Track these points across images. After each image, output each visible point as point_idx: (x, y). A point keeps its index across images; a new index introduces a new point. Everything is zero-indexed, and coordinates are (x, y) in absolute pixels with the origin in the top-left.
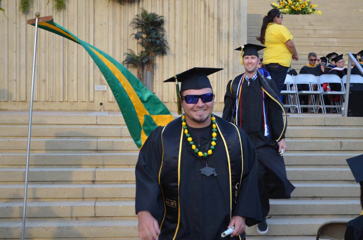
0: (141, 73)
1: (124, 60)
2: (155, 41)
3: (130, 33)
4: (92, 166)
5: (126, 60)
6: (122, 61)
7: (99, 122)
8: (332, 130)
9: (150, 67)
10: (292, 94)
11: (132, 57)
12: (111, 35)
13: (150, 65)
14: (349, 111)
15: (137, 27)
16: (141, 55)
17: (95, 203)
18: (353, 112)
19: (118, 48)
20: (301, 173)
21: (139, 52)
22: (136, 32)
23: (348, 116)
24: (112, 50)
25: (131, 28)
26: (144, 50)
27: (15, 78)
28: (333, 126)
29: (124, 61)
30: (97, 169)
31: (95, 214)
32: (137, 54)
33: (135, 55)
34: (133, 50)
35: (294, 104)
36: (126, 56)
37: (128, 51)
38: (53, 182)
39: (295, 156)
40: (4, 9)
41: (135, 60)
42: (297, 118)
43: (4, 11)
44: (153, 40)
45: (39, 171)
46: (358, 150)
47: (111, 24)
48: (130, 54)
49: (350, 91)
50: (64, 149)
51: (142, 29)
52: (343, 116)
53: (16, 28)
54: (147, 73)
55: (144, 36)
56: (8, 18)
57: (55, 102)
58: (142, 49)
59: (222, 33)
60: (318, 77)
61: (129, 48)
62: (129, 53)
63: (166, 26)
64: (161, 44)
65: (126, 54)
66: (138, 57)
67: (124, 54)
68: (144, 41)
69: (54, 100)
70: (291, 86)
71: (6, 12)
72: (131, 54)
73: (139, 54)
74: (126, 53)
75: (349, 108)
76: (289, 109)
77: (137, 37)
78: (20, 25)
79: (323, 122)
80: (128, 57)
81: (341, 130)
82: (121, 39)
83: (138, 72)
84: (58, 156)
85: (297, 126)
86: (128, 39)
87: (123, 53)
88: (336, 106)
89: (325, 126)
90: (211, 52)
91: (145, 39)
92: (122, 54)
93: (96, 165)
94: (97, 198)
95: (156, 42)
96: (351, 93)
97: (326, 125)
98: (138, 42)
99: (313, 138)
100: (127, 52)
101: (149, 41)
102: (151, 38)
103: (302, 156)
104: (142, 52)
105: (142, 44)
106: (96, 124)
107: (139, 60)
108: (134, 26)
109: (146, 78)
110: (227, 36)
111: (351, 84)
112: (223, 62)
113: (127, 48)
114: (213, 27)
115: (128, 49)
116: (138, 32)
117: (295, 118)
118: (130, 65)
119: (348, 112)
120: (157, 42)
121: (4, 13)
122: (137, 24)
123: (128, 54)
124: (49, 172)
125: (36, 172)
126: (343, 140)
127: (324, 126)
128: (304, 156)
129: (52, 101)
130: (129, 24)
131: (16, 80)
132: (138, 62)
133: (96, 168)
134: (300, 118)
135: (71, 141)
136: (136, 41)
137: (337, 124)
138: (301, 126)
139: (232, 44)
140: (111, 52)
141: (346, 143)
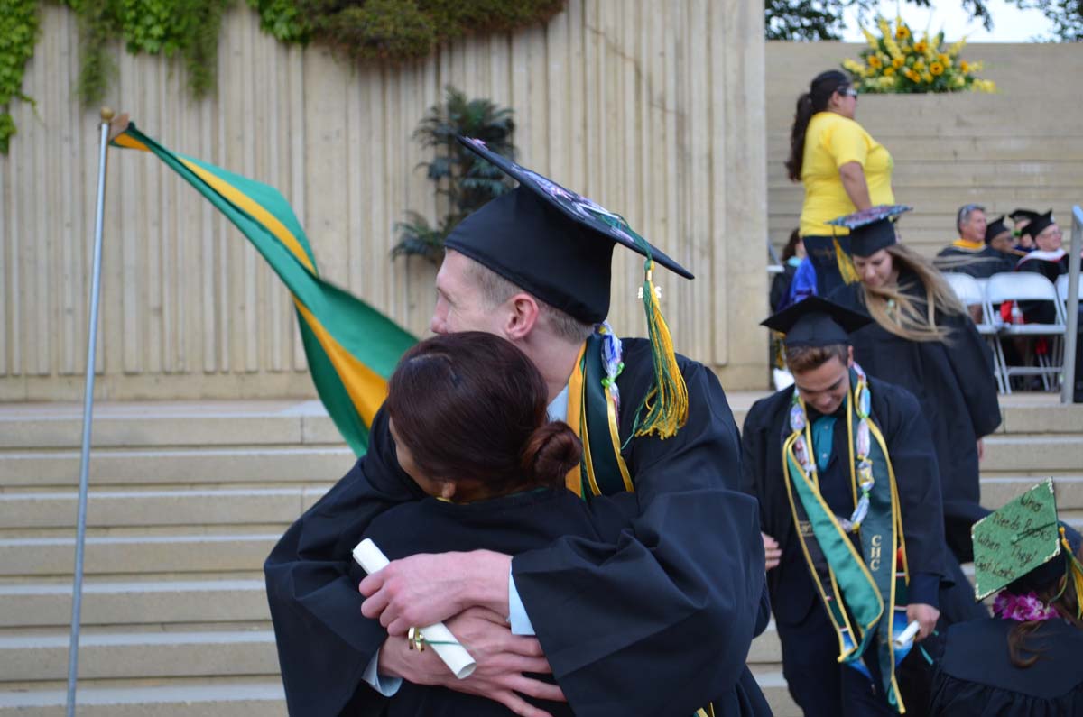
1: (397, 244)
2: (487, 186)
3: (413, 163)
5: (402, 245)
6: (391, 247)
7: (310, 436)
8: (1027, 445)
11: (417, 233)
12: (355, 169)
14: (1079, 387)
15: (435, 144)
16: (446, 228)
19: (377, 209)
21: (441, 219)
22: (430, 155)
23: (1077, 400)
24: (360, 212)
25: (414, 147)
26: (457, 211)
27: (68, 304)
28: (1029, 433)
29: (396, 248)
32: (433, 226)
33: (425, 227)
34: (421, 212)
36: (401, 231)
37: (407, 218)
40: (36, 98)
41: (430, 244)
43: (33, 102)
44: (482, 182)
45: (120, 594)
47: (355, 133)
48: (413, 225)
50: (199, 521)
51: (450, 149)
52: (1063, 401)
53: (73, 154)
55: (456, 171)
56: (45, 126)
57: (189, 374)
58: (450, 210)
59: (690, 155)
60: (982, 283)
61: (410, 209)
62: (409, 223)
63: (519, 140)
65: (400, 227)
66: (437, 234)
67: (397, 226)
68: (456, 185)
69: (188, 369)
71: (40, 108)
72: (417, 225)
73: (440, 223)
74: (401, 224)
77: (434, 174)
78: (83, 144)
80: (406, 235)
81: (1056, 447)
82: (385, 180)
84: (180, 545)
86: (407, 180)
87: (394, 224)
88: (1041, 370)
89: (1005, 434)
90: (659, 214)
91: (456, 178)
92: (391, 226)
95: (490, 189)
97: (1008, 431)
98: (437, 188)
100: (404, 222)
102: (477, 175)
104: (450, 219)
105: (451, 194)
106: (299, 440)
108: (427, 140)
110: (705, 163)
111: (1081, 301)
112: (697, 242)
113: (403, 207)
114: (664, 137)
115: (407, 212)
116: (438, 158)
118: (415, 258)
120: (494, 187)
121: (35, 112)
122: (434, 133)
123: (408, 227)
124: (152, 594)
125: (111, 596)
126: (1060, 479)
127: (1002, 436)
129: (181, 373)
130: (411, 133)
131: (70, 311)
135: (220, 498)
136: (431, 187)
137: (1042, 427)
139: (723, 189)
140: (356, 221)
141: (1069, 486)
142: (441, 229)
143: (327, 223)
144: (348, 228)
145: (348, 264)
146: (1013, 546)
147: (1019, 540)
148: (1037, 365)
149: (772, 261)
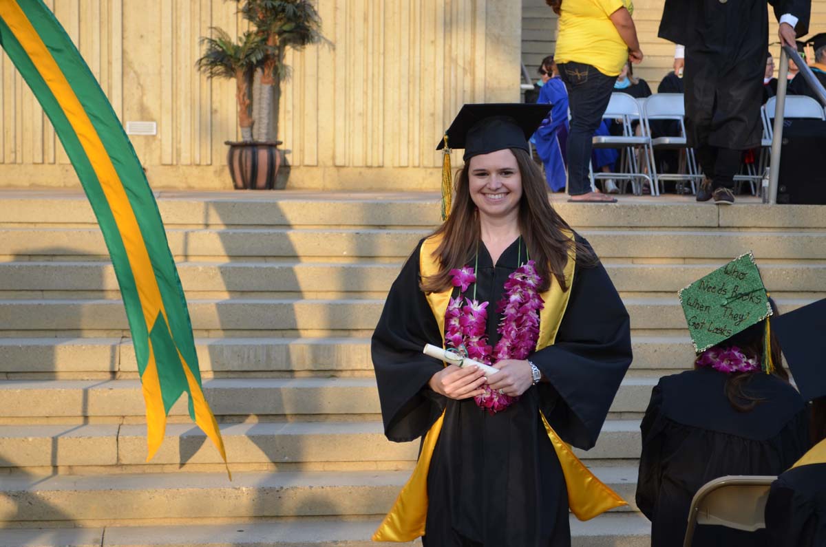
0: (246, 91)
1: (202, 57)
2: (281, 8)
4: (112, 333)
5: (207, 56)
6: (197, 58)
8: (737, 238)
9: (268, 75)
10: (637, 145)
11: (221, 47)
13: (270, 69)
14: (781, 190)
16: (245, 43)
17: (119, 428)
18: (791, 193)
19: (184, 25)
20: (656, 351)
21: (241, 35)
23: (779, 201)
24: (170, 29)
26: (254, 29)
28: (739, 227)
29: (201, 60)
30: (124, 339)
31: (118, 459)
32: (234, 41)
33: (230, 43)
34: (224, 29)
35: (640, 172)
36: (206, 47)
37: (212, 32)
38: (9, 375)
39: (639, 306)
41: (231, 56)
42: (647, 208)
44: (277, 4)
46: (802, 292)
48: (217, 40)
49: (784, 136)
50: (38, 288)
52: (767, 202)
54: (261, 89)
57: (20, 164)
58: (249, 27)
61: (214, 26)
62: (214, 38)
64: (299, 13)
65: (206, 41)
66: (238, 47)
67: (202, 42)
68: (255, 6)
69: (19, 161)
70: (635, 123)
72: (220, 39)
73: (240, 39)
74: (207, 38)
75: (781, 182)
76: (629, 184)
79: (715, 217)
80: (210, 50)
81: (760, 239)
83: (239, 88)
84: (21, 307)
85: (646, 229)
87: (200, 37)
88: (749, 178)
89: (719, 227)
90: (429, 37)
92: (197, 40)
93: (123, 330)
94: (123, 417)
95: (283, 10)
96: (786, 142)
97: (721, 225)
98: (237, 8)
99: (687, 260)
100: (209, 37)
101: (266, 5)
103: (658, 306)
104: (248, 35)
105: (249, 14)
107: (242, 56)
109: (260, 104)
111: (786, 119)
112: (460, 62)
113: (209, 25)
115: (211, 28)
117: (642, 207)
118: (216, 68)
119: (779, 193)
120: (287, 9)
123: (211, 41)
126: (763, 266)
127: (717, 229)
128: (665, 306)
129: (15, 163)
132: (239, 60)
133: (123, 337)
134: (656, 209)
135: (56, 269)
136: (232, 6)
137: (750, 222)
138: (657, 229)
139: (484, 16)
140: (167, 35)
141: (771, 272)
142: (240, 44)
143: (142, 37)
144: (160, 41)
145: (160, 73)
146: (723, 308)
147: (728, 303)
148: (746, 173)
149: (524, 80)
